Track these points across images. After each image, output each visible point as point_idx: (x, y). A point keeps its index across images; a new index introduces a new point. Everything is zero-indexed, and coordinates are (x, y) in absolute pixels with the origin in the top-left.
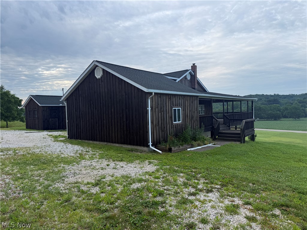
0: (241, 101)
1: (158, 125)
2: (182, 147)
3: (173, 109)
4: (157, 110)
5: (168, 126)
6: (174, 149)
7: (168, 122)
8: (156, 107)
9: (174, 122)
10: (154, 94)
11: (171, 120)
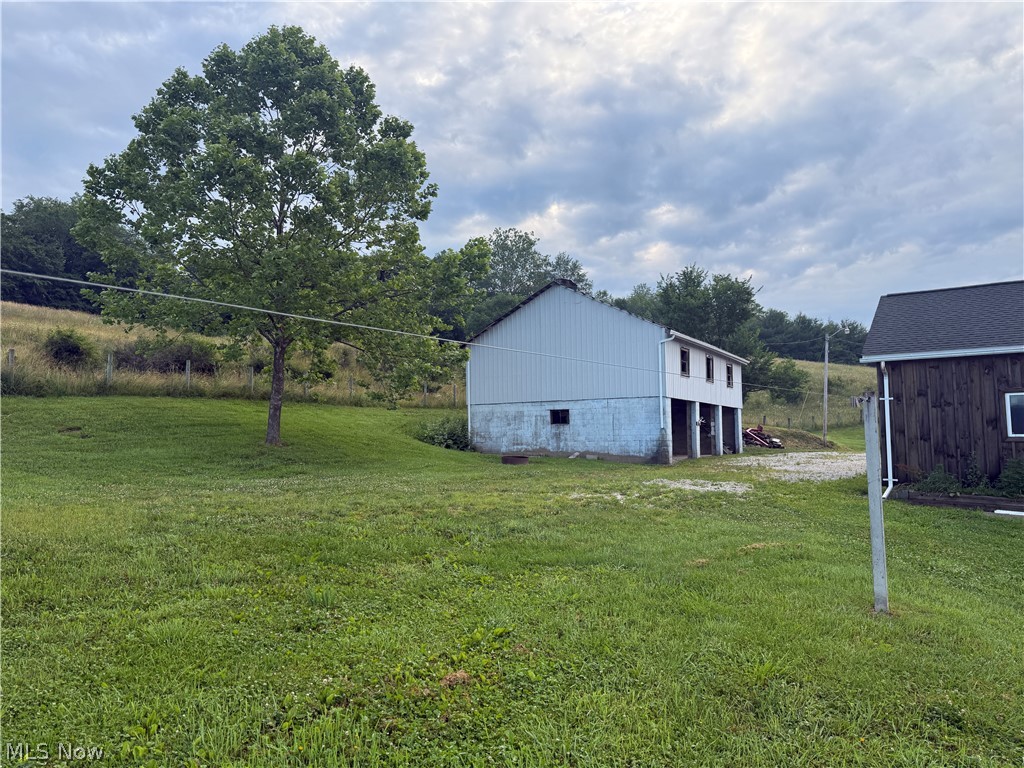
1: (925, 438)
2: (968, 501)
3: (1007, 396)
4: (920, 401)
5: (980, 443)
6: (920, 497)
7: (979, 432)
8: (919, 395)
9: (1014, 432)
10: (883, 364)
11: (995, 428)
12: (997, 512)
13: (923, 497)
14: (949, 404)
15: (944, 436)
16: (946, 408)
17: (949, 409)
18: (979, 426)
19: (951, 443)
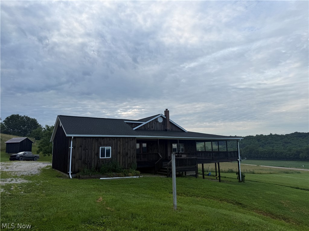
0: (226, 141)
1: (81, 159)
2: (95, 176)
3: (100, 147)
4: (80, 148)
5: (93, 160)
6: (83, 177)
7: (93, 157)
8: (80, 147)
9: (101, 157)
10: (73, 137)
11: (97, 156)
12: (101, 178)
13: (84, 177)
14: (87, 149)
15: (85, 159)
16: (86, 150)
17: (87, 151)
18: (94, 156)
19: (87, 160)
